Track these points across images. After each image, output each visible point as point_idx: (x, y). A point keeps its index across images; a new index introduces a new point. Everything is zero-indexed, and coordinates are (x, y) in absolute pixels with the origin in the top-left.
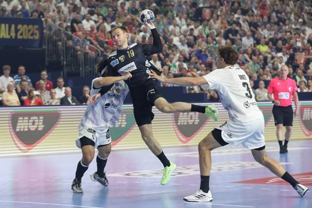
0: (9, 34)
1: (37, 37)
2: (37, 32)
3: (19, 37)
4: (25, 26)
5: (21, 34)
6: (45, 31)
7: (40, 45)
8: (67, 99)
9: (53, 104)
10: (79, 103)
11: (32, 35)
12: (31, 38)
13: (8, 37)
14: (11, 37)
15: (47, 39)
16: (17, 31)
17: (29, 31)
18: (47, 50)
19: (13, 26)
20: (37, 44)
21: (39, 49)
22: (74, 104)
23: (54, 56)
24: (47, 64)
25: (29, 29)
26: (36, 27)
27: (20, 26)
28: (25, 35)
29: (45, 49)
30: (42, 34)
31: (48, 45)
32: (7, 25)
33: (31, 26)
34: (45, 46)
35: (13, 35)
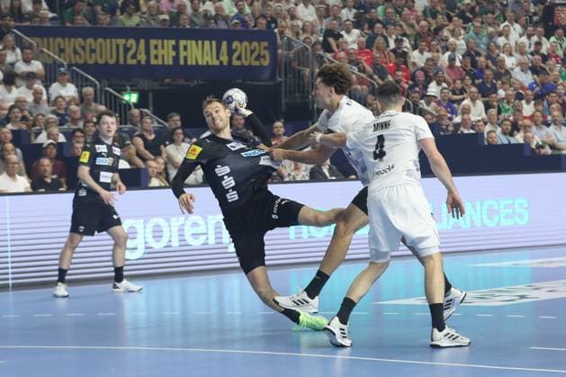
0: (218, 58)
1: (266, 62)
2: (266, 53)
3: (236, 63)
4: (246, 43)
5: (239, 58)
6: (280, 51)
7: (273, 77)
8: (322, 169)
9: (298, 178)
10: (343, 177)
11: (258, 58)
12: (257, 63)
13: (216, 63)
14: (221, 62)
15: (283, 66)
16: (230, 52)
17: (252, 52)
18: (283, 84)
19: (224, 44)
20: (266, 75)
21: (271, 83)
22: (334, 178)
23: (297, 95)
24: (284, 108)
25: (253, 48)
26: (265, 44)
27: (236, 44)
28: (246, 59)
29: (281, 82)
30: (274, 56)
31: (286, 77)
32: (214, 43)
33: (255, 44)
34: (280, 77)
35: (225, 59)
